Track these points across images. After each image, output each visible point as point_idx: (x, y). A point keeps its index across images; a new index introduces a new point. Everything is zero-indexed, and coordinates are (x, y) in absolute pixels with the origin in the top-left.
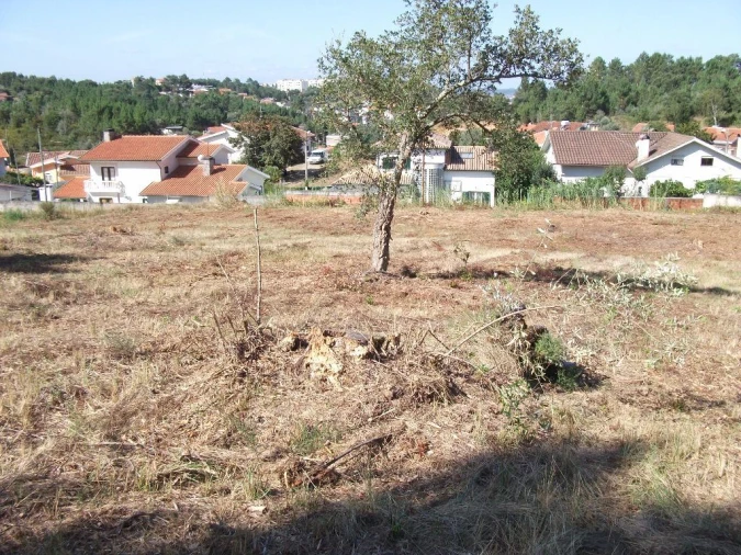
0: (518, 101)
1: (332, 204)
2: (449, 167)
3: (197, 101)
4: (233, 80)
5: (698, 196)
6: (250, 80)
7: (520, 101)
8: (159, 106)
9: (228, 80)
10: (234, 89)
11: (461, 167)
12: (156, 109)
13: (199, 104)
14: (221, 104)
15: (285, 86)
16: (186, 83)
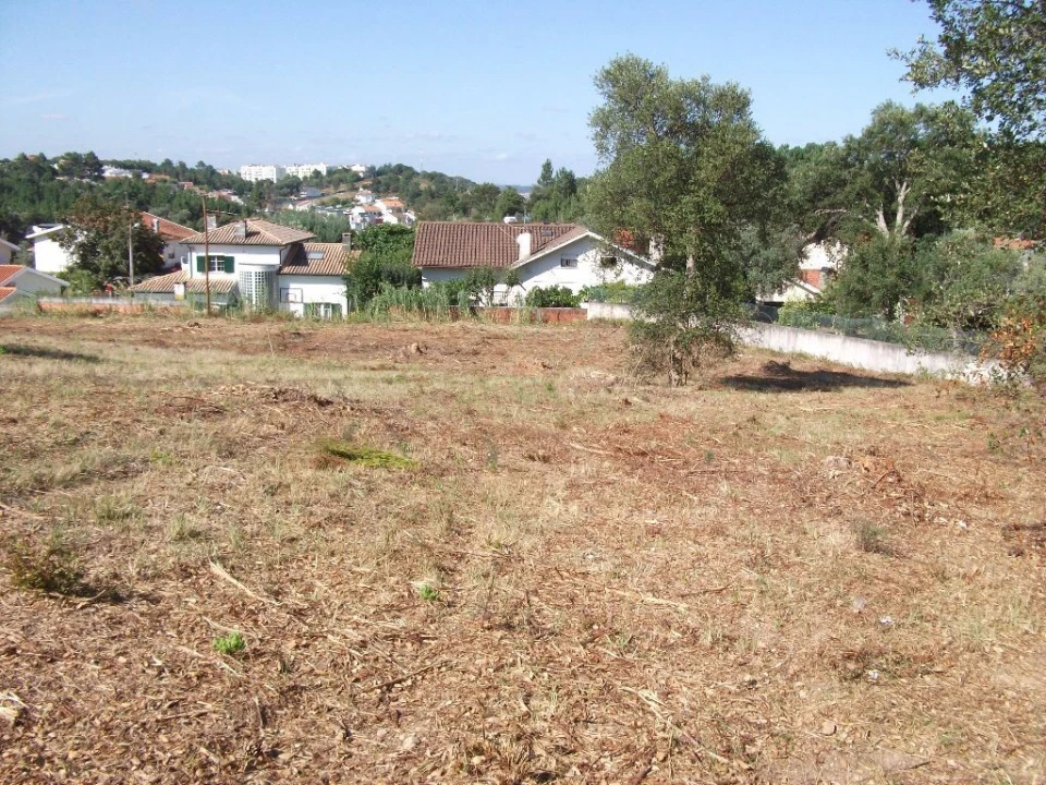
0: (536, 198)
1: (95, 314)
2: (286, 270)
3: (107, 191)
4: (176, 164)
5: (583, 305)
6: (201, 164)
7: (539, 198)
8: (47, 194)
9: (168, 163)
10: (177, 176)
11: (304, 269)
12: (41, 198)
13: (109, 195)
14: (141, 196)
15: (251, 174)
16: (93, 164)
